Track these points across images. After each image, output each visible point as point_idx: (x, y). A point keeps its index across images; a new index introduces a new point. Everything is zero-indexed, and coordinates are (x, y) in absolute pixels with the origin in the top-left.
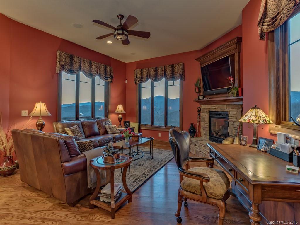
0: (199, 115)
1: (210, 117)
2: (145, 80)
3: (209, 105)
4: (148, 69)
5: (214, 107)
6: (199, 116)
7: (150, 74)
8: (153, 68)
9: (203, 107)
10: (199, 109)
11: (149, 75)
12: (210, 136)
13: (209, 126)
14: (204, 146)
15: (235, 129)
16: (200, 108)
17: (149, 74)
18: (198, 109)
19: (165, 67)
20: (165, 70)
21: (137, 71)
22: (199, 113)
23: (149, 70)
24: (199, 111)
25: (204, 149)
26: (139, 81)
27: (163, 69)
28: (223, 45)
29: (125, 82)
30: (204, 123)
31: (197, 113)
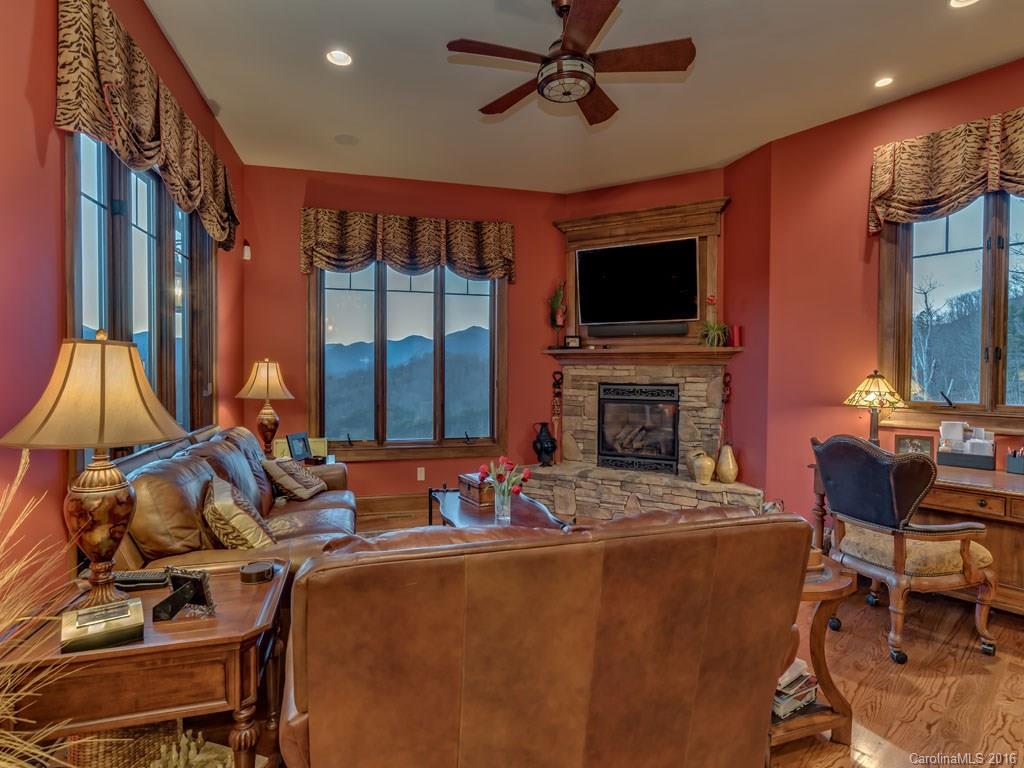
0: (559, 395)
1: (600, 399)
2: (361, 262)
3: (600, 366)
4: (375, 219)
5: (626, 373)
6: (557, 399)
7: (384, 242)
8: (398, 217)
9: (571, 372)
10: (558, 377)
11: (379, 244)
12: (599, 454)
13: (597, 427)
14: (619, 484)
15: (703, 426)
16: (561, 373)
17: (380, 237)
18: (555, 378)
19: (447, 222)
20: (447, 236)
21: (317, 212)
22: (557, 390)
23: (380, 221)
24: (558, 384)
25: (620, 492)
26: (329, 257)
27: (440, 230)
28: (678, 204)
29: (242, 255)
30: (579, 418)
31: (550, 390)
